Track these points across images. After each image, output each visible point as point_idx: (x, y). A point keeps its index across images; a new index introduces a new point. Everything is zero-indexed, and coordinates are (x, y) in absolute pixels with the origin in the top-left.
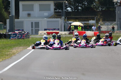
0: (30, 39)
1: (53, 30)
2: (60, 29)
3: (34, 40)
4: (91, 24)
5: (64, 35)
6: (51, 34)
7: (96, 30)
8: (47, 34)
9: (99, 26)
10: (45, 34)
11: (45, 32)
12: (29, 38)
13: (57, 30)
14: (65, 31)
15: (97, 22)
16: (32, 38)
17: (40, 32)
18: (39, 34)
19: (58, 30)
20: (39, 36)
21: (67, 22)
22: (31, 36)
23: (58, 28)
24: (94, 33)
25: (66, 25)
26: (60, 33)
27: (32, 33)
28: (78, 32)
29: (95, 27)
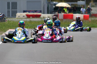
0: (6, 23)
1: (34, 12)
2: (42, 11)
3: (10, 24)
6: (31, 17)
8: (26, 17)
9: (89, 7)
10: (24, 16)
11: (25, 14)
13: (39, 12)
14: (48, 13)
16: (8, 21)
17: (18, 14)
18: (17, 17)
19: (41, 12)
20: (17, 20)
21: (51, 3)
22: (7, 19)
23: (40, 10)
24: (84, 16)
25: (50, 6)
26: (43, 15)
27: (9, 16)
28: (64, 15)
29: (84, 9)
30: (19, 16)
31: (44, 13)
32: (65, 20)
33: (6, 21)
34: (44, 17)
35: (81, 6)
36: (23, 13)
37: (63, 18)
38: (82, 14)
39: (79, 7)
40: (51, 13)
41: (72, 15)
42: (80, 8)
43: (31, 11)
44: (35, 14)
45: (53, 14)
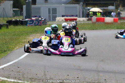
1: (71, 16)
2: (78, 16)
4: (110, 10)
5: (82, 21)
6: (68, 21)
7: (116, 16)
8: (64, 20)
9: (119, 12)
10: (62, 20)
11: (63, 18)
12: (46, 24)
13: (75, 17)
14: (83, 17)
15: (117, 8)
17: (58, 18)
18: (57, 20)
19: (77, 16)
21: (86, 8)
22: (48, 23)
23: (76, 14)
24: (114, 19)
25: (84, 11)
26: (78, 19)
27: (50, 20)
28: (97, 18)
29: (115, 13)
30: (58, 20)
31: (80, 17)
32: (98, 22)
33: (47, 24)
34: (79, 21)
35: (111, 11)
36: (62, 17)
37: (96, 21)
38: (112, 17)
39: (109, 11)
40: (85, 17)
41: (104, 19)
42: (111, 12)
43: (68, 15)
44: (72, 18)
45: (88, 18)
